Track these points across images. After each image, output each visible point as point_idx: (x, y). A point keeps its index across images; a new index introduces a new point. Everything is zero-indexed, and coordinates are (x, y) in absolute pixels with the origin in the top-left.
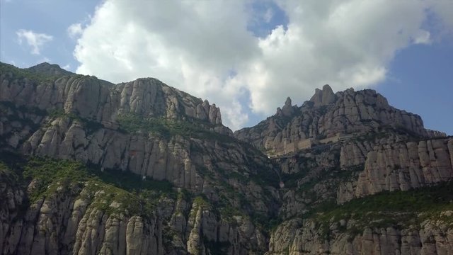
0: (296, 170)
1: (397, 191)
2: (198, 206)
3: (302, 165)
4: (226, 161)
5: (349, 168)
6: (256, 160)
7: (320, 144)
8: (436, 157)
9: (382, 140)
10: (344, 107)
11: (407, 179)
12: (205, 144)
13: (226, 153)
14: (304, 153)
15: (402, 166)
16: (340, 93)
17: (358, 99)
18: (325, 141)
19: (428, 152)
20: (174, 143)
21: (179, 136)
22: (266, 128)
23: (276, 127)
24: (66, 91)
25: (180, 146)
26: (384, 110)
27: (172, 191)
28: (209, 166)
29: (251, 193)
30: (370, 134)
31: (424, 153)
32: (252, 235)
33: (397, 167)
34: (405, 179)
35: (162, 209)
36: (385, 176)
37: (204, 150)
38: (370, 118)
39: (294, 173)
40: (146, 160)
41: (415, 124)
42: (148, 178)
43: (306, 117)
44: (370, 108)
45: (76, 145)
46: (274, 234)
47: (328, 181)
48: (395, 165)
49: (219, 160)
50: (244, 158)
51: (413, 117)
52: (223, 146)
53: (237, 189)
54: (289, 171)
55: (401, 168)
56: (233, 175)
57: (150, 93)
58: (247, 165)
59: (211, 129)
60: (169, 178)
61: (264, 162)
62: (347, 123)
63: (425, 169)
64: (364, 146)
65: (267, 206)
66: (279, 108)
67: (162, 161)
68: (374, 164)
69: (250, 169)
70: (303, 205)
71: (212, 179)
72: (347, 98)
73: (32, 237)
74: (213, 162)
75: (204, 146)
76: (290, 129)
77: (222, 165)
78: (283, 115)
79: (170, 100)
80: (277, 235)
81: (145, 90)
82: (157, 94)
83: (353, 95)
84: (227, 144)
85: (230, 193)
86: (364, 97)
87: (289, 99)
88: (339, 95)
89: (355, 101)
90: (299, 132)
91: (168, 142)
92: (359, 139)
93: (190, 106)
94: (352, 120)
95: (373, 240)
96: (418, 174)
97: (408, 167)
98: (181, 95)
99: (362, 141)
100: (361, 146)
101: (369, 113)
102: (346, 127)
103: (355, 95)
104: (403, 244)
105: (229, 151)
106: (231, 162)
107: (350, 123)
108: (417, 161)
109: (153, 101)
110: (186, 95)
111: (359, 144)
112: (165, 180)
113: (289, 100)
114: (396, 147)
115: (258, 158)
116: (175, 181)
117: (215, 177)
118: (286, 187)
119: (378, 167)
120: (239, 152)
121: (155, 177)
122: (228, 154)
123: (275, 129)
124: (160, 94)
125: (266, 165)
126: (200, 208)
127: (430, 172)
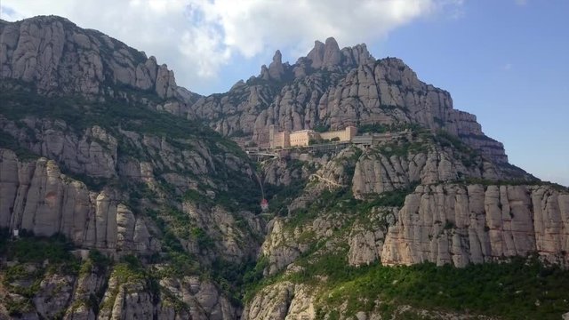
0: (285, 181)
1: (448, 267)
2: (118, 284)
3: (294, 174)
4: (179, 171)
5: (366, 195)
6: (227, 162)
7: (322, 141)
8: (512, 215)
9: (418, 156)
10: (358, 84)
11: (465, 247)
12: (145, 142)
13: (179, 157)
14: (298, 152)
15: (458, 224)
16: (348, 49)
17: (379, 72)
18: (328, 136)
19: (500, 206)
20: (89, 141)
21: (99, 128)
22: (245, 99)
23: (260, 100)
25: (100, 148)
26: (412, 90)
27: (68, 258)
28: (150, 182)
30: (400, 143)
31: (495, 208)
32: (214, 307)
33: (450, 225)
34: (462, 246)
35: (46, 301)
36: (430, 237)
37: (141, 153)
38: (394, 104)
39: (282, 184)
40: (20, 198)
41: (443, 105)
42: (23, 233)
43: (303, 89)
44: (394, 88)
46: (249, 306)
47: (334, 216)
48: (447, 221)
49: (167, 170)
50: (208, 165)
51: (441, 95)
52: (175, 144)
53: (195, 220)
54: (276, 181)
55: (456, 228)
56: (190, 194)
57: (52, 45)
58: (213, 176)
59: (159, 107)
60: (65, 231)
61: (240, 167)
62: (361, 110)
63: (493, 233)
64: (391, 163)
66: (264, 67)
67: (53, 200)
68: (415, 216)
69: (217, 183)
70: (296, 254)
71: (155, 203)
72: (363, 70)
74: (157, 174)
75: (142, 145)
76: (279, 106)
77: (172, 178)
78: (271, 79)
79: (86, 58)
81: (43, 39)
82: (65, 46)
83: (371, 65)
84: (182, 141)
85: (183, 229)
86: (386, 70)
88: (346, 53)
89: (374, 75)
90: (291, 113)
91: (80, 138)
92: (384, 152)
93: (125, 66)
94: (369, 104)
96: (481, 240)
97: (467, 227)
98: (112, 46)
99: (388, 155)
100: (386, 163)
101: (392, 96)
102: (358, 115)
103: (375, 66)
105: (185, 153)
106: (187, 173)
107: (365, 110)
108: (482, 217)
109: (57, 58)
110: (119, 45)
111: (384, 159)
112: (59, 236)
113: (278, 54)
114: (450, 191)
115: (231, 159)
116: (79, 235)
117: (159, 201)
118: (270, 210)
119: (420, 222)
120: (201, 155)
121: (36, 231)
122: (183, 157)
123: (259, 103)
124: (71, 46)
125: (243, 171)
126: (121, 289)
127: (500, 239)
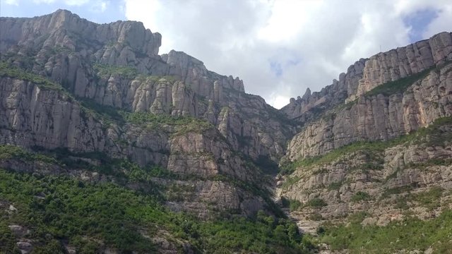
24: (119, 30)
29: (270, 127)
45: (129, 60)
65: (285, 135)
73: (103, 94)
80: (292, 142)
87: (308, 89)
95: (365, 104)
104: (390, 103)
